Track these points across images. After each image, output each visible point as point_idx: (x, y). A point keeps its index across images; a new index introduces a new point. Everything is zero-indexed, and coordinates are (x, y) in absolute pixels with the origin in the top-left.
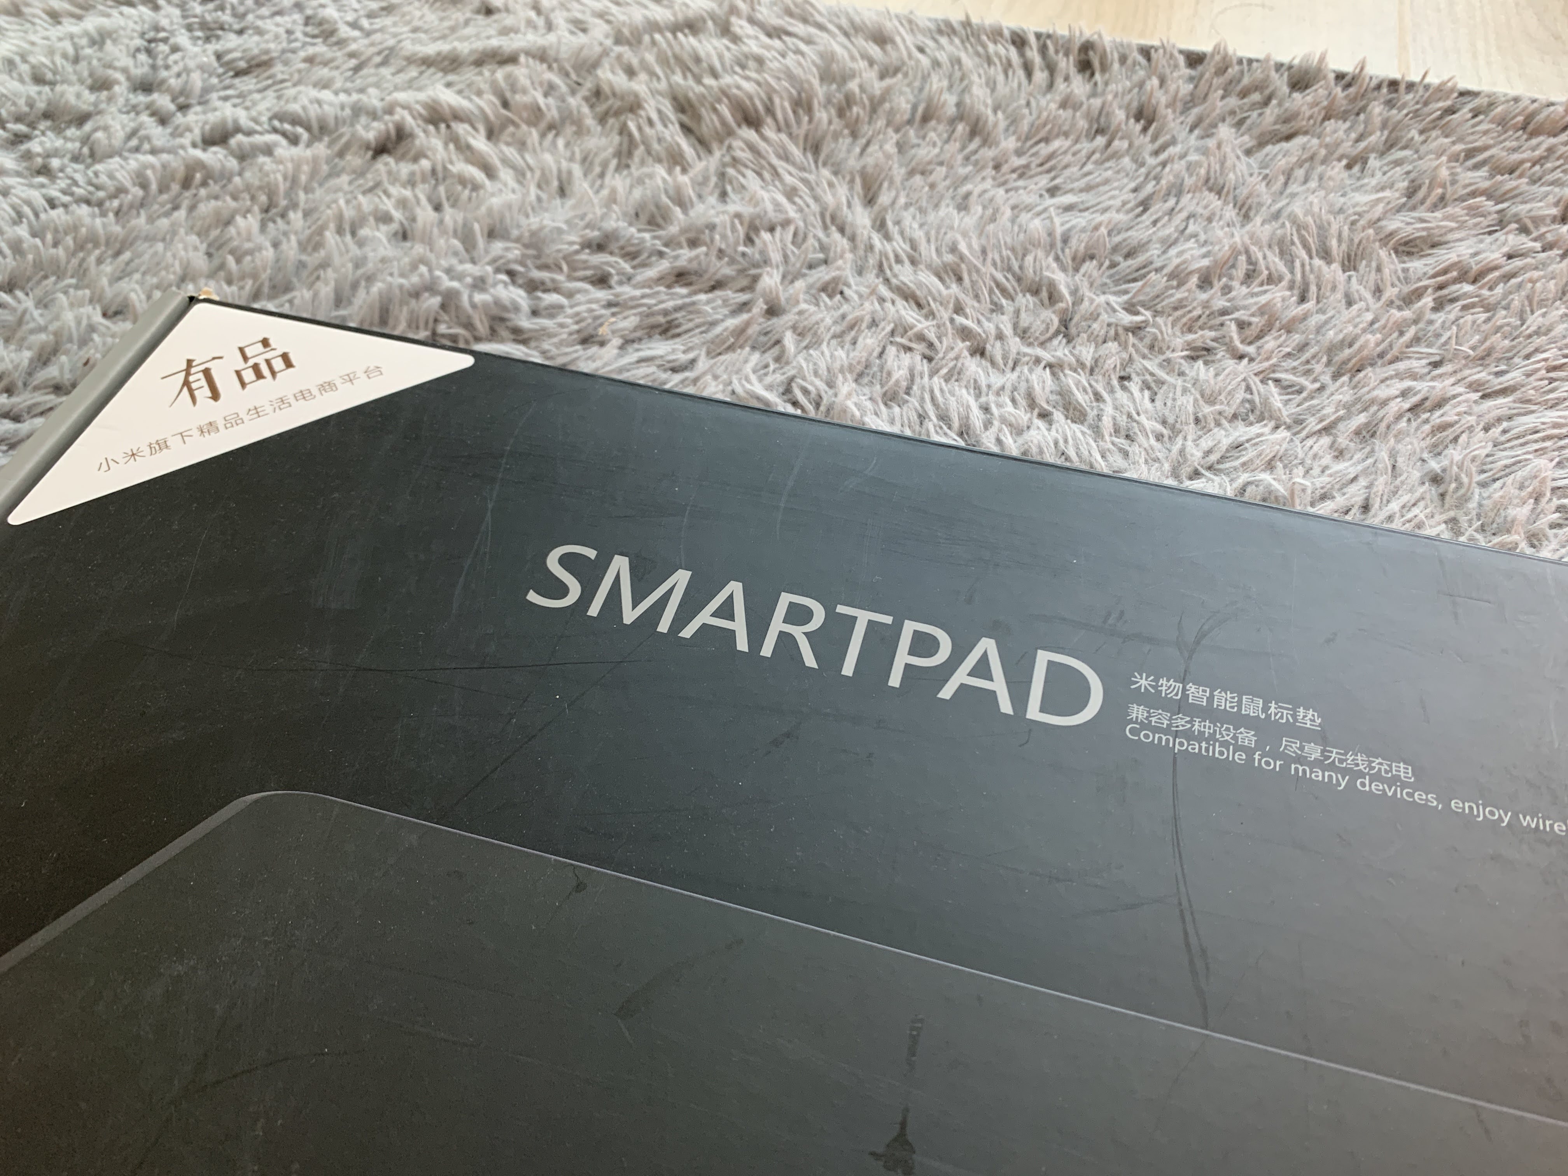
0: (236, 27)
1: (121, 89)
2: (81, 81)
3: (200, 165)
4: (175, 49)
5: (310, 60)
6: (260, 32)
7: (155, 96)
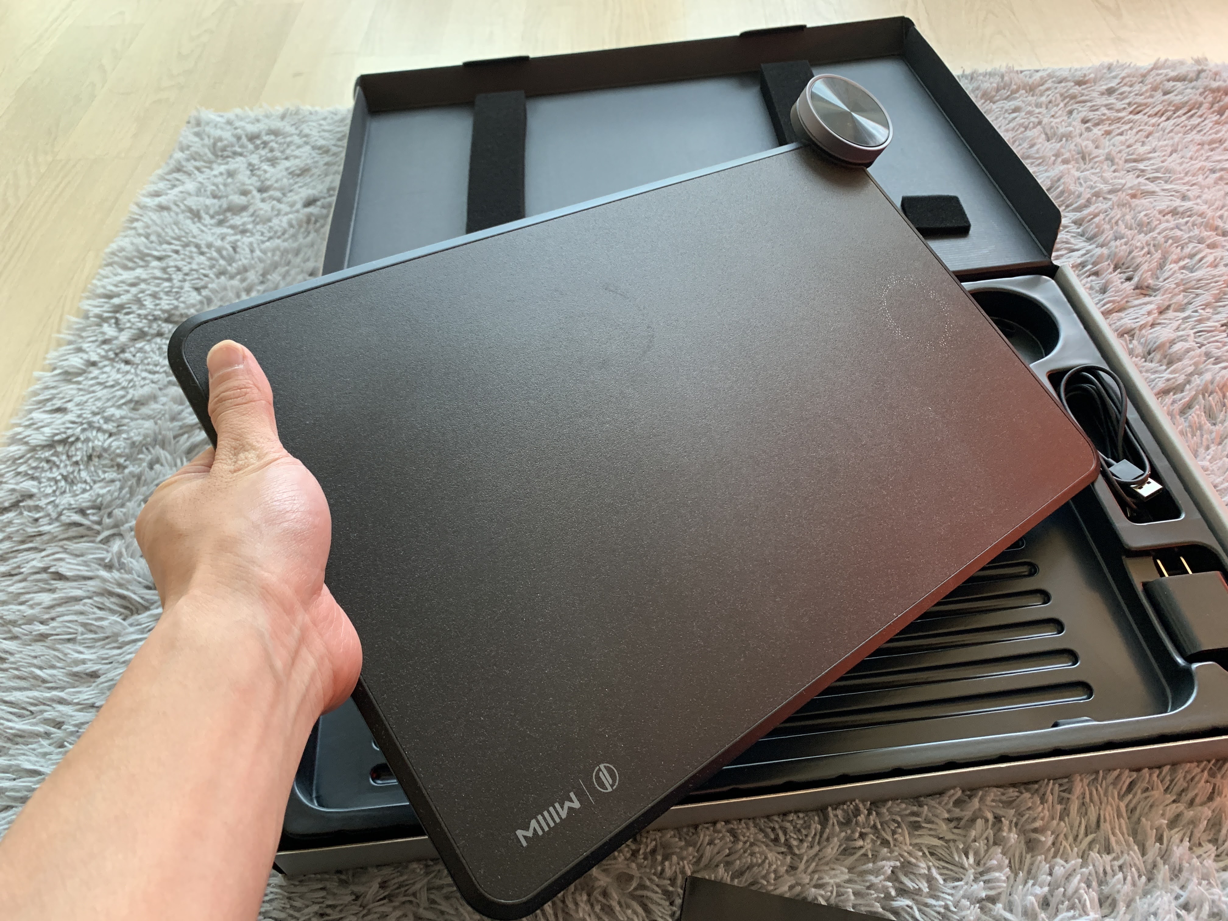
0: (284, 157)
1: (255, 192)
2: (235, 193)
3: (311, 214)
4: (265, 172)
5: (326, 164)
6: (296, 157)
7: (271, 193)
